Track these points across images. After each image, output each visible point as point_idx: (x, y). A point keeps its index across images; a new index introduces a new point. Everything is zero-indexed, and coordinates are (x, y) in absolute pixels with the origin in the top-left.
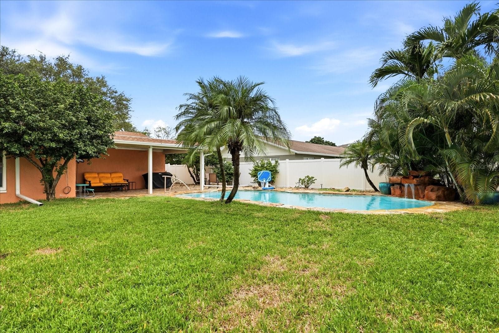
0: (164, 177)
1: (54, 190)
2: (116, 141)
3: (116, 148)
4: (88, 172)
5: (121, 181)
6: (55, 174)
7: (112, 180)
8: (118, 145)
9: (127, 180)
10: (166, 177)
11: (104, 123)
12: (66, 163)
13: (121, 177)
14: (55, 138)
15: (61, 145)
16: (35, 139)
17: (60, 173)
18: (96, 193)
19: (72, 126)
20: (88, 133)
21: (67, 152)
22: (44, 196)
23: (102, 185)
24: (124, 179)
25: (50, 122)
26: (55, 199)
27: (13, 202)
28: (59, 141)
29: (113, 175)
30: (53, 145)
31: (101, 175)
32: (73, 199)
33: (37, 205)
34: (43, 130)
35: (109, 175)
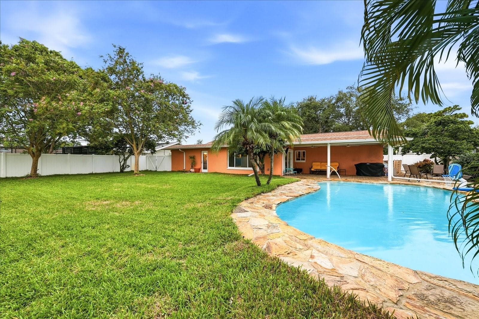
13: (337, 165)
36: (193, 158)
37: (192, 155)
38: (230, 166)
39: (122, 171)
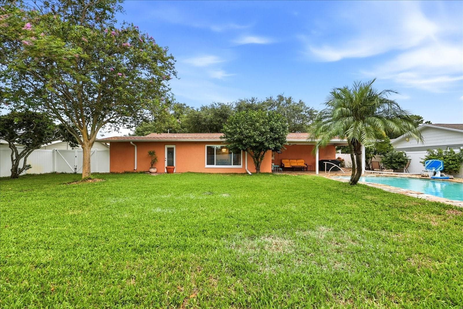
0: (325, 163)
1: (259, 167)
2: (287, 140)
3: (288, 144)
4: (284, 159)
5: (302, 164)
6: (259, 159)
7: (297, 164)
8: (289, 142)
9: (306, 165)
10: (327, 163)
11: (280, 130)
12: (264, 154)
13: (303, 162)
14: (255, 141)
15: (258, 145)
16: (247, 142)
17: (261, 159)
18: (284, 171)
19: (262, 134)
20: (271, 137)
21: (261, 148)
22: (255, 171)
23: (289, 166)
24: (305, 164)
25: (253, 133)
26: (260, 173)
27: (244, 173)
28: (258, 142)
29: (299, 161)
30: (254, 144)
31: (291, 161)
32: (270, 174)
33: (249, 175)
34: (251, 137)
35: (295, 161)
36: (152, 154)
37: (151, 149)
38: (208, 164)
39: (15, 174)
